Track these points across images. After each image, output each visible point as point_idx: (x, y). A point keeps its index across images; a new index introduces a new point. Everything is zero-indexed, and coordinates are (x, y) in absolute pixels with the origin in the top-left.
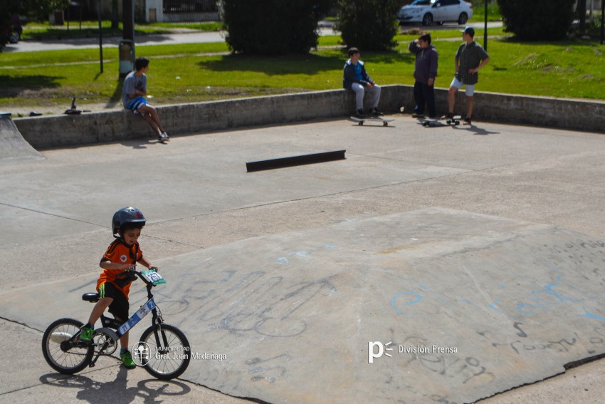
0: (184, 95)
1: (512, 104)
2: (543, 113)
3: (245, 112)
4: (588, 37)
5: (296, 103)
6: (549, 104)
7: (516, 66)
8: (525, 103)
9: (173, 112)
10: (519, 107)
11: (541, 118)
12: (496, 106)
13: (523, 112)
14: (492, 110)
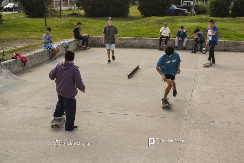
2: (149, 44)
4: (51, 16)
8: (141, 40)
10: (139, 42)
11: (148, 46)
12: (129, 42)
13: (141, 44)
14: (128, 44)
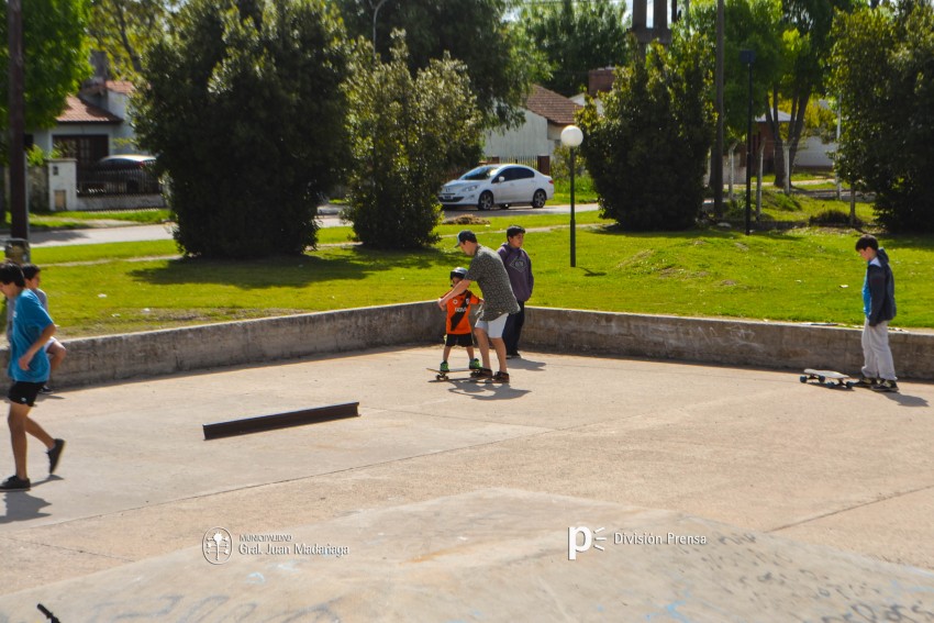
0: (107, 322)
1: (614, 328)
2: (661, 340)
3: (202, 347)
4: (727, 225)
5: (282, 331)
6: (670, 326)
7: (621, 269)
8: (633, 323)
9: (88, 349)
10: (624, 331)
11: (658, 349)
12: (590, 330)
13: (631, 338)
14: (584, 336)
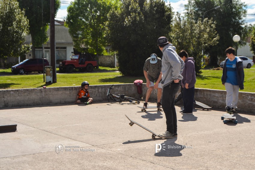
2: (216, 100)
3: (18, 97)
5: (60, 92)
6: (220, 94)
8: (205, 93)
13: (205, 99)
